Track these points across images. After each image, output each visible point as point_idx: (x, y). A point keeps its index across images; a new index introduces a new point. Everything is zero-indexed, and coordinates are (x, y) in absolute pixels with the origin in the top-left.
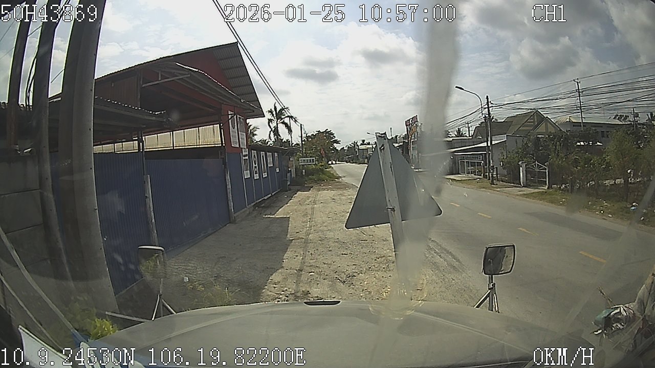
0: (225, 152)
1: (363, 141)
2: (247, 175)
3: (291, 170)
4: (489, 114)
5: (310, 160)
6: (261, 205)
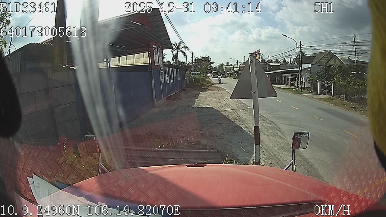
0: (151, 67)
1: (228, 63)
2: (163, 81)
3: (186, 79)
4: (301, 51)
5: (197, 73)
6: (170, 97)
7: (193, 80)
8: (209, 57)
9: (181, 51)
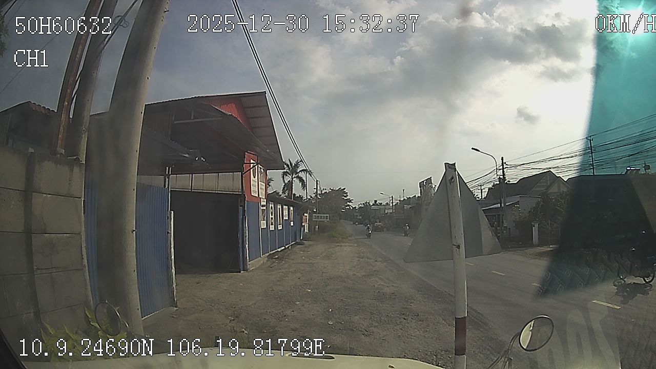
0: (245, 200)
1: (376, 201)
2: (263, 224)
3: (304, 226)
4: (504, 175)
5: (324, 217)
6: (275, 256)
7: (315, 228)
8: (344, 189)
9: (298, 177)
